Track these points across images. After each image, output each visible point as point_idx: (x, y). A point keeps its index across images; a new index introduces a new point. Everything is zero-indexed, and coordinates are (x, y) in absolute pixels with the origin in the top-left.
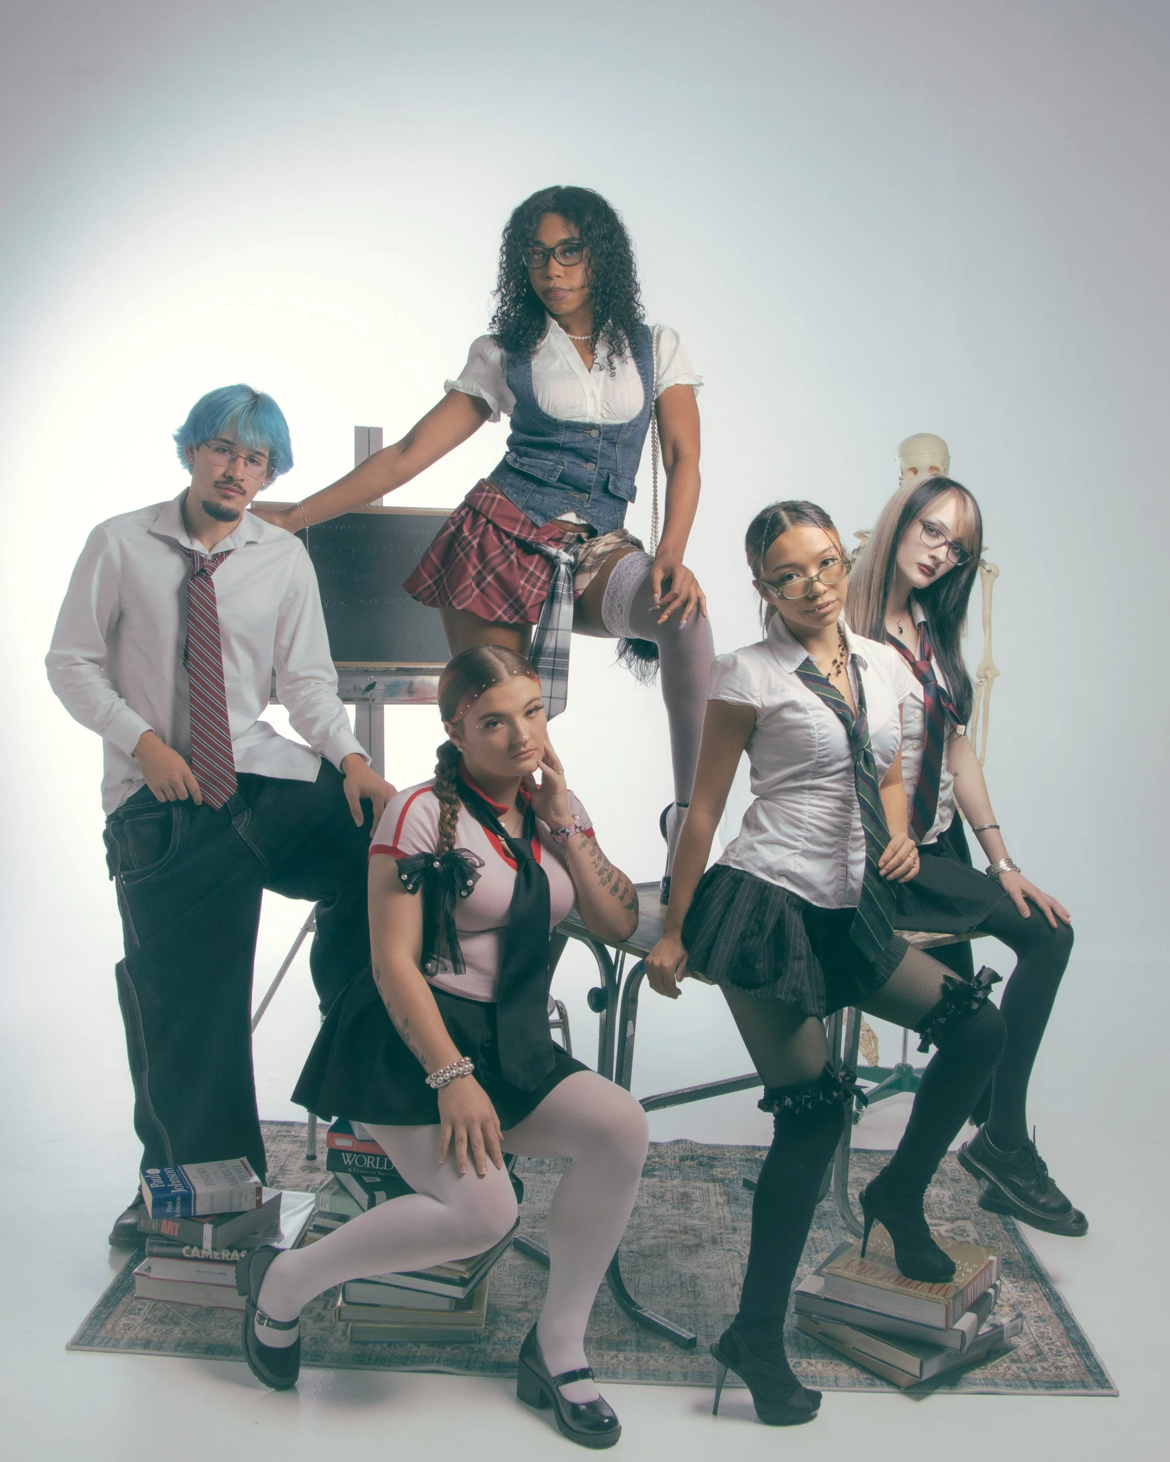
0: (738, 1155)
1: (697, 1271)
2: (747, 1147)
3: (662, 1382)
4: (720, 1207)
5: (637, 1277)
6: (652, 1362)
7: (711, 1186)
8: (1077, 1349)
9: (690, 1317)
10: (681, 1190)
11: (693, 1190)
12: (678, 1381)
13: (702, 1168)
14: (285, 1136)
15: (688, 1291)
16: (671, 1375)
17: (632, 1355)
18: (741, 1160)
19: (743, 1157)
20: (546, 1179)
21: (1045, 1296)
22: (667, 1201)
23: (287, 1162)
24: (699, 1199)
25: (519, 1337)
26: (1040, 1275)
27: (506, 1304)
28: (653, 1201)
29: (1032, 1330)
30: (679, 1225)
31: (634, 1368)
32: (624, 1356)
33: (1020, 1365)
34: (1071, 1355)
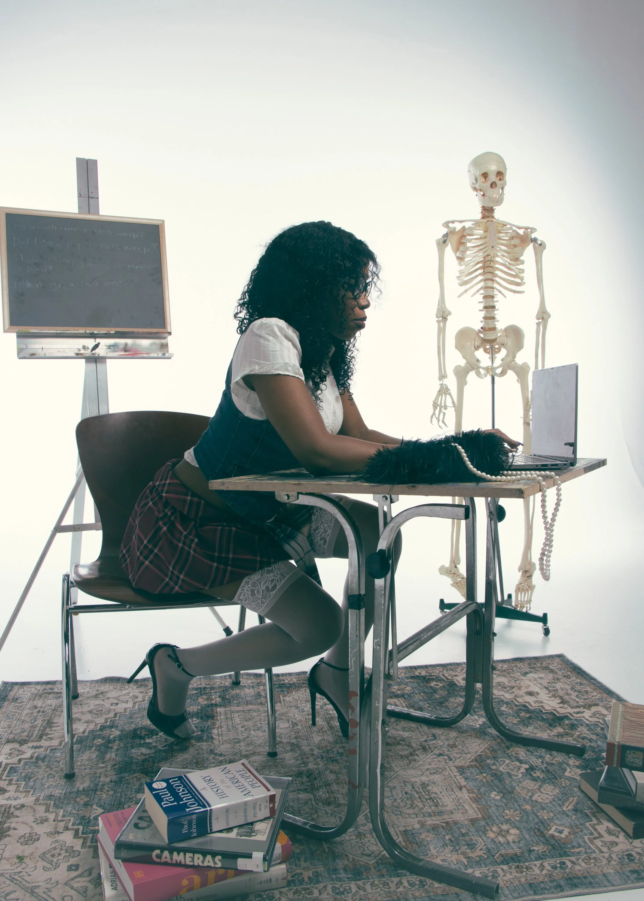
0: (403, 674)
1: (424, 779)
9: (443, 827)
14: (50, 693)
15: (426, 799)
18: (407, 678)
23: (53, 715)
31: (423, 895)
32: (408, 881)
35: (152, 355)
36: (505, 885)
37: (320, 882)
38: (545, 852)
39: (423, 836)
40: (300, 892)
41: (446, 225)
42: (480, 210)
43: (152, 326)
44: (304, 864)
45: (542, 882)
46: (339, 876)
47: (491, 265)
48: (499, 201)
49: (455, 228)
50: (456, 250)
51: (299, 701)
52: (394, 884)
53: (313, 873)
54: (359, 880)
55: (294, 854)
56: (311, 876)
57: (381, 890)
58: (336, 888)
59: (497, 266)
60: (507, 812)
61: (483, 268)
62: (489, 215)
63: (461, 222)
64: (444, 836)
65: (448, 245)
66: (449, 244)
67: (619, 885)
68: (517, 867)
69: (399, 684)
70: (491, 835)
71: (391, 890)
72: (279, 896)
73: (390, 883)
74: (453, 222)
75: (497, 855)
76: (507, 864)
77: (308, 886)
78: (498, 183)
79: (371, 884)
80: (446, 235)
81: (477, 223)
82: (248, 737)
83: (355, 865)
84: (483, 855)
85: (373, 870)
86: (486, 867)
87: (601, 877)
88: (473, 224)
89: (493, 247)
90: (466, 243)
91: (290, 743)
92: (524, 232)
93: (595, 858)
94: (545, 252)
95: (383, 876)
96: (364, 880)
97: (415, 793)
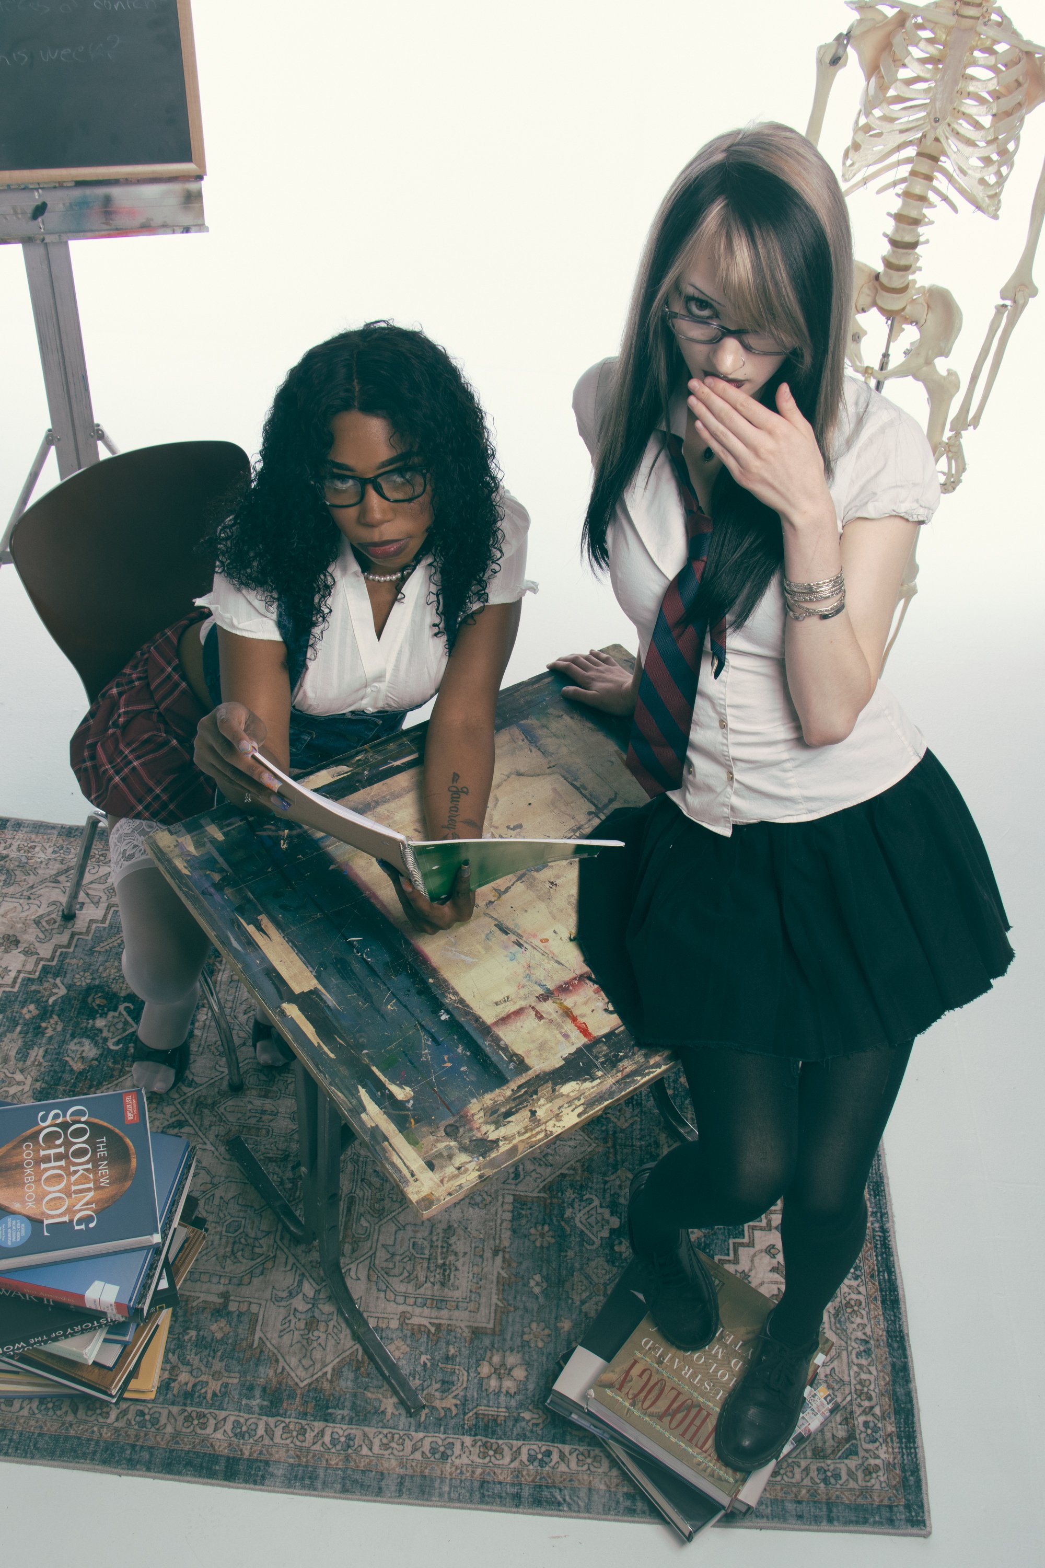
6: (365, 1451)
9: (429, 1333)
15: (437, 1265)
25: (207, 1383)
29: (853, 1373)
32: (332, 1434)
33: (823, 1465)
34: (889, 1440)
36: (451, 1474)
37: (223, 1409)
38: (537, 1425)
40: (193, 1420)
44: (218, 1365)
45: (500, 1483)
46: (252, 1401)
52: (313, 1434)
53: (222, 1385)
54: (273, 1416)
55: (212, 1340)
56: (217, 1392)
58: (238, 1423)
60: (534, 1325)
64: (422, 1352)
68: (486, 1444)
70: (486, 1371)
71: (304, 1444)
73: (309, 1430)
75: (471, 1414)
76: (476, 1435)
77: (206, 1411)
79: (284, 1428)
83: (280, 1384)
84: (453, 1408)
85: (298, 1400)
86: (445, 1433)
95: (305, 1415)
96: (279, 1418)
97: (428, 1246)
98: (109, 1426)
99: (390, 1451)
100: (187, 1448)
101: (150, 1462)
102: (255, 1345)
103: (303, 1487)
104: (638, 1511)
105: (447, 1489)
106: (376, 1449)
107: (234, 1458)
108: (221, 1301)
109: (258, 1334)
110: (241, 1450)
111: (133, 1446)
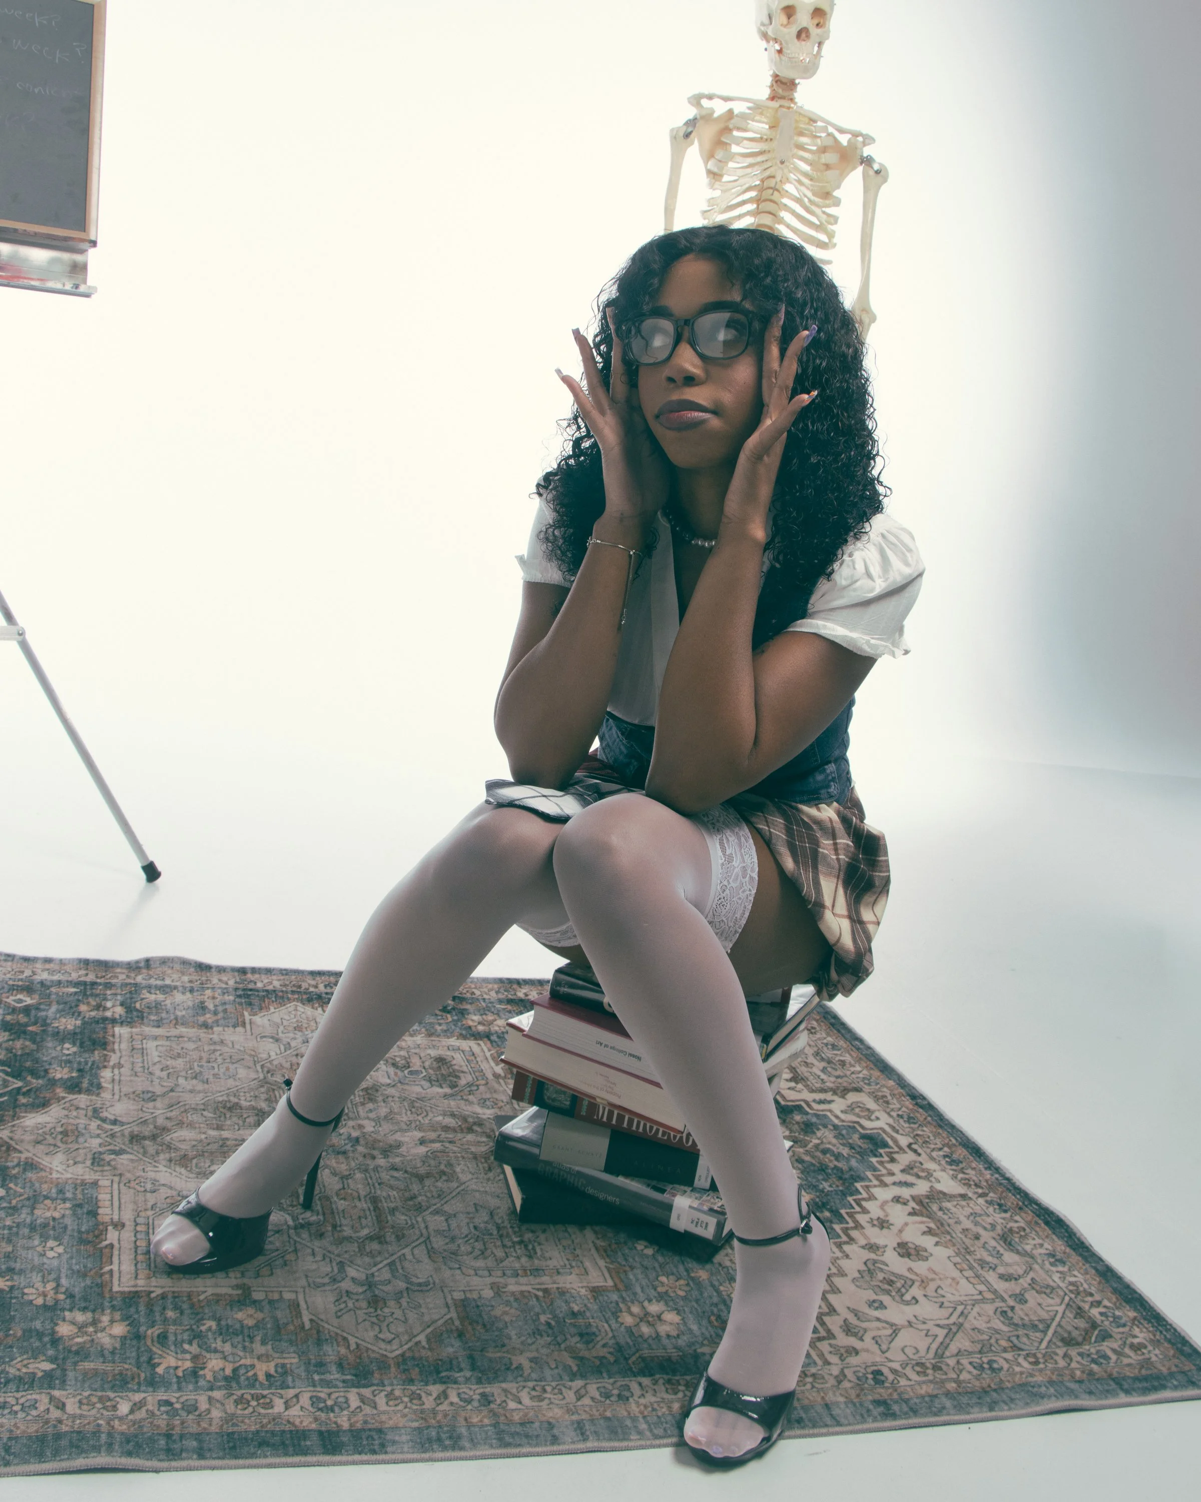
0: (493, 994)
2: (501, 981)
3: (544, 1449)
4: (501, 1081)
5: (419, 1219)
6: (512, 1405)
7: (472, 1044)
8: (1135, 1309)
9: (537, 1297)
10: (433, 1053)
11: (449, 1053)
12: (573, 1443)
13: (449, 1016)
16: (555, 1431)
17: (474, 1391)
18: (500, 1001)
19: (501, 996)
20: (216, 1037)
21: (1038, 1216)
22: (417, 1072)
24: (465, 1069)
25: (253, 1366)
26: (1008, 1179)
27: (210, 1291)
28: (396, 1074)
29: (1056, 1279)
30: (453, 1115)
31: (486, 1421)
32: (459, 1394)
33: (1081, 1350)
34: (1136, 1322)
35: (50, 284)
36: (641, 1412)
37: (288, 1387)
39: (498, 1312)
40: (248, 1402)
41: (696, 100)
42: (769, 80)
43: (57, 222)
44: (259, 1349)
46: (328, 1377)
47: (773, 198)
48: (810, 70)
49: (713, 111)
50: (709, 156)
51: (281, 1028)
52: (431, 1398)
53: (276, 1366)
54: (365, 1386)
55: (242, 1327)
56: (272, 1371)
57: (406, 1407)
58: (318, 1398)
59: (785, 201)
60: (663, 1279)
61: (758, 200)
62: (786, 94)
63: (726, 99)
64: (538, 1314)
65: (692, 143)
66: (696, 142)
67: (849, 1424)
68: (669, 1381)
69: (483, 1011)
70: (628, 1320)
71: (424, 1407)
72: (207, 1406)
73: (423, 1395)
74: (710, 97)
75: (634, 1358)
76: (651, 1375)
77: (265, 1392)
78: (814, 31)
79: (386, 1396)
80: (692, 123)
81: (758, 108)
82: (172, 1090)
83: (360, 1358)
84: (608, 1356)
85: (393, 1369)
86: (610, 1378)
87: (819, 1409)
88: (749, 108)
89: (782, 163)
90: (730, 145)
91: (254, 1108)
92: (849, 141)
93: (813, 1375)
94: (884, 188)
95: (411, 1381)
96: (375, 1388)
97: (494, 1228)
98: (121, 1419)
99: (547, 1401)
100: (253, 1428)
101: (201, 1448)
102: (307, 1325)
103: (445, 1448)
104: (898, 1413)
105: (643, 1426)
106: (526, 1401)
107: (328, 1431)
108: (240, 1292)
109: (306, 1318)
110: (336, 1423)
111: (168, 1436)
